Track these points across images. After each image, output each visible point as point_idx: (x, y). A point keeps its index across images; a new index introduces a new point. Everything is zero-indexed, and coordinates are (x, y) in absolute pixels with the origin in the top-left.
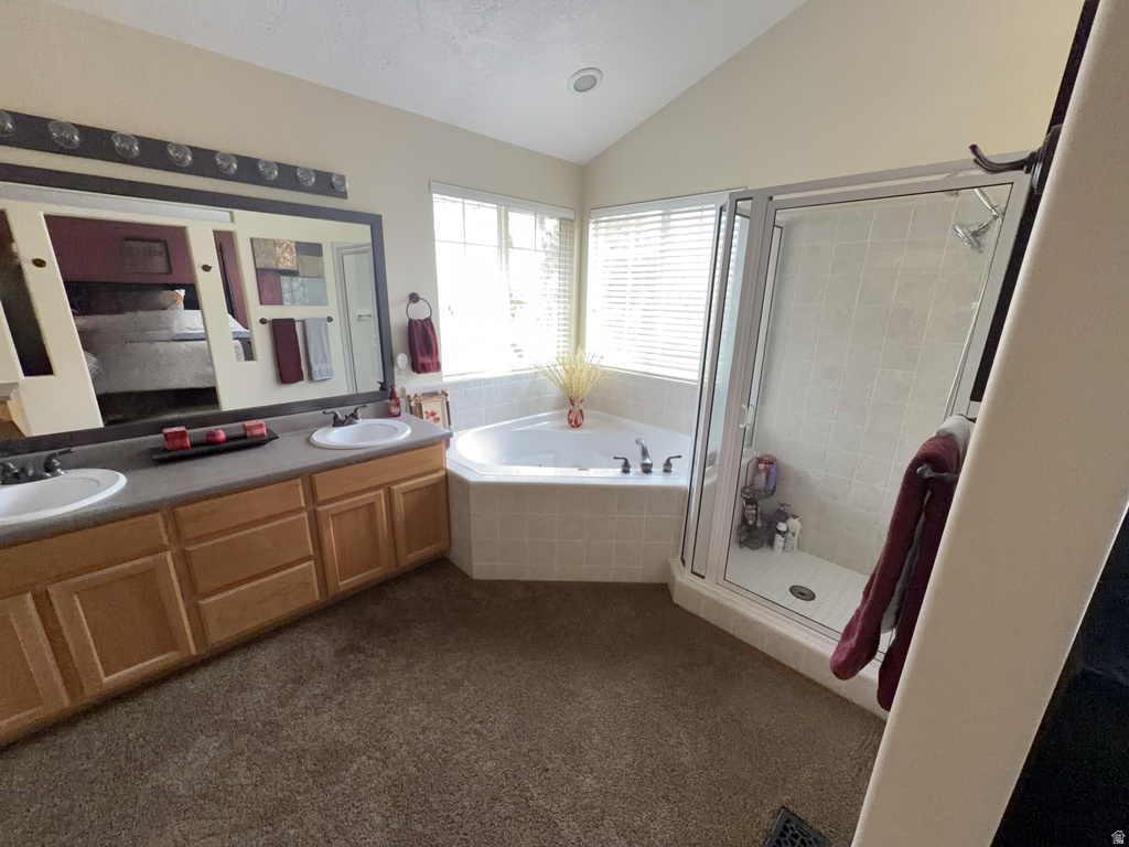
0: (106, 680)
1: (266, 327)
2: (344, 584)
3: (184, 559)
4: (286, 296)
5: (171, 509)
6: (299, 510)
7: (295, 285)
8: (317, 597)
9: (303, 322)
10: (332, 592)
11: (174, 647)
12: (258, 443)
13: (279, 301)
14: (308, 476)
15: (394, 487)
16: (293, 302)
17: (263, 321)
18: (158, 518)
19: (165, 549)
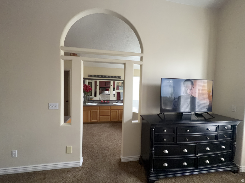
0: (92, 121)
1: (116, 93)
2: (112, 120)
3: (99, 111)
4: (119, 89)
5: (100, 106)
6: (109, 110)
7: (121, 87)
8: (109, 120)
9: (121, 92)
10: (111, 121)
11: (97, 120)
12: (108, 103)
13: (118, 90)
14: (111, 106)
15: (119, 110)
16: (120, 90)
17: (116, 92)
18: (98, 107)
19: (98, 110)
